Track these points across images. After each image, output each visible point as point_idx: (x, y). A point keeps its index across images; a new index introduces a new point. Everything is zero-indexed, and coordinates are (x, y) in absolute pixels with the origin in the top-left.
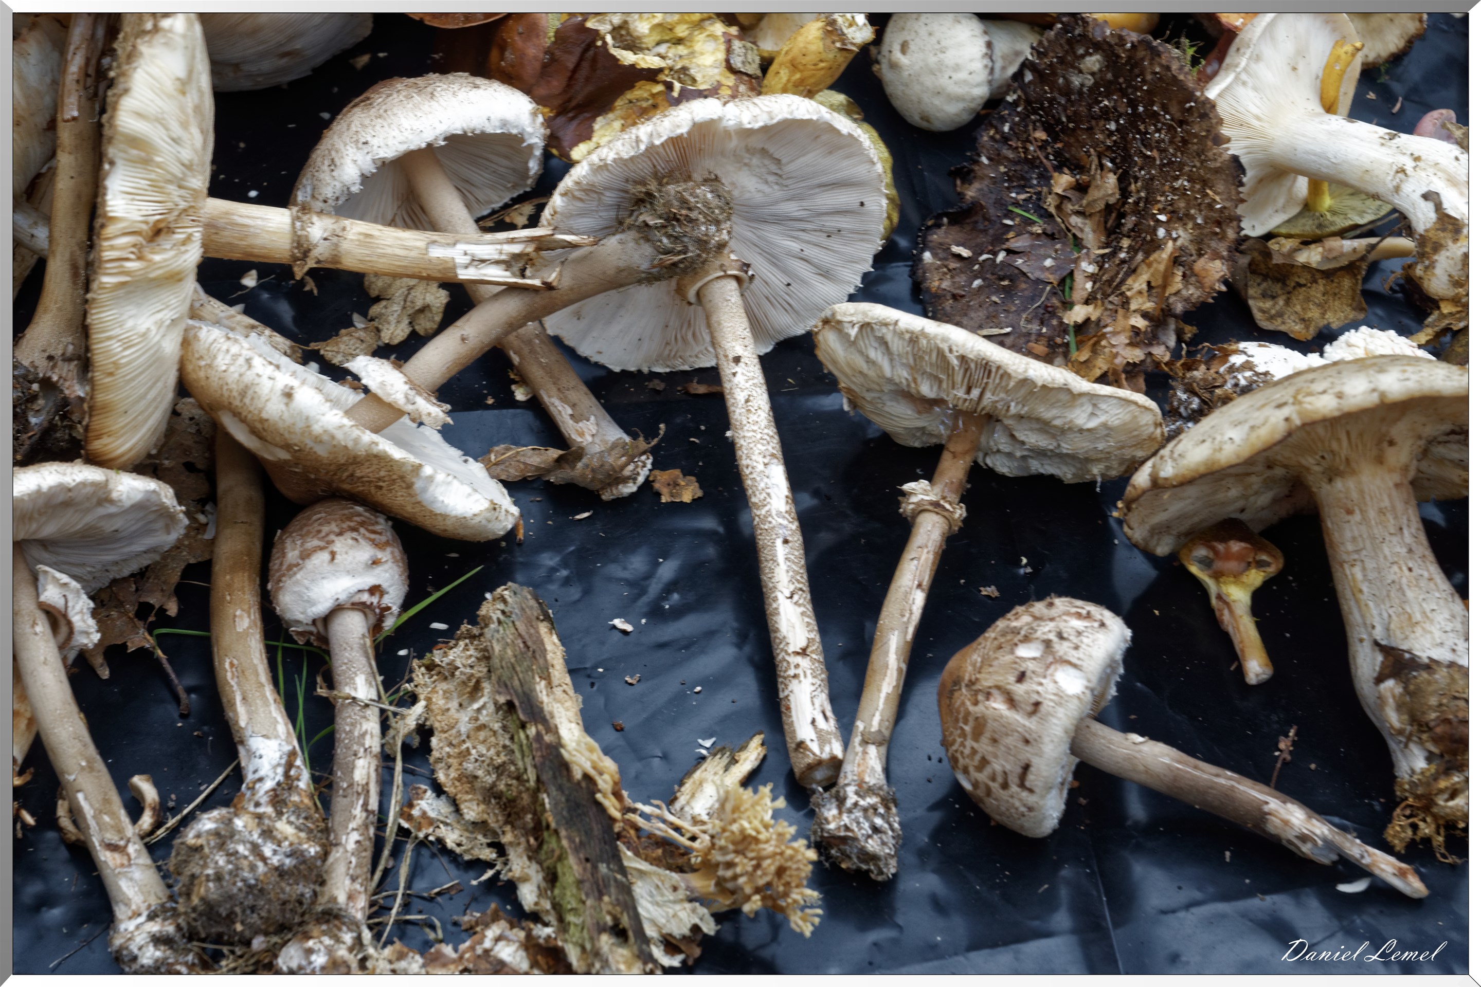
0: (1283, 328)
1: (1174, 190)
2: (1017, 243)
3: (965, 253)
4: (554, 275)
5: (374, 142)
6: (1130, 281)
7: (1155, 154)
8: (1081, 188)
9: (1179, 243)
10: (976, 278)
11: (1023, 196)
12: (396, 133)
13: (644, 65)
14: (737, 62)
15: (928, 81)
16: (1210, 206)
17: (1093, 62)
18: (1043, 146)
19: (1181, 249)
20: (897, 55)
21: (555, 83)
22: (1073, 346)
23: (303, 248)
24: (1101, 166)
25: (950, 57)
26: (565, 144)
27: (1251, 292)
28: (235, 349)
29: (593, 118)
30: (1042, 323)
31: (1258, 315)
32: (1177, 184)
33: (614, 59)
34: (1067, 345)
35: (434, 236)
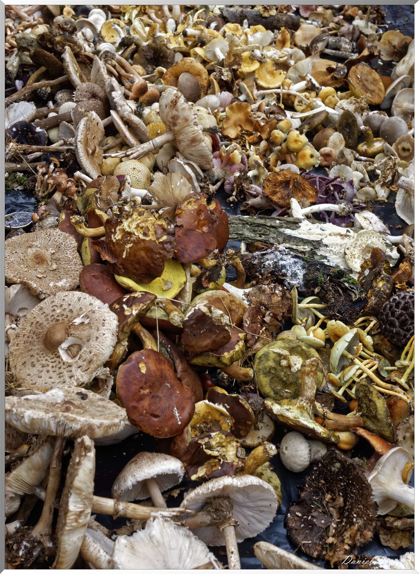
0: (389, 545)
1: (359, 508)
2: (315, 514)
3: (300, 515)
4: (184, 521)
5: (137, 476)
6: (345, 533)
7: (354, 496)
8: (333, 500)
9: (359, 524)
10: (302, 524)
11: (317, 498)
12: (143, 473)
13: (213, 455)
14: (239, 455)
15: (293, 459)
16: (369, 515)
17: (338, 465)
18: (323, 485)
19: (360, 526)
20: (284, 450)
21: (188, 457)
22: (328, 549)
23: (117, 511)
24: (339, 495)
25: (299, 453)
26: (190, 474)
27: (381, 532)
28: (95, 546)
29: (198, 467)
30: (320, 540)
31: (382, 540)
32: (360, 506)
33: (205, 453)
34: (327, 548)
35: (152, 508)
